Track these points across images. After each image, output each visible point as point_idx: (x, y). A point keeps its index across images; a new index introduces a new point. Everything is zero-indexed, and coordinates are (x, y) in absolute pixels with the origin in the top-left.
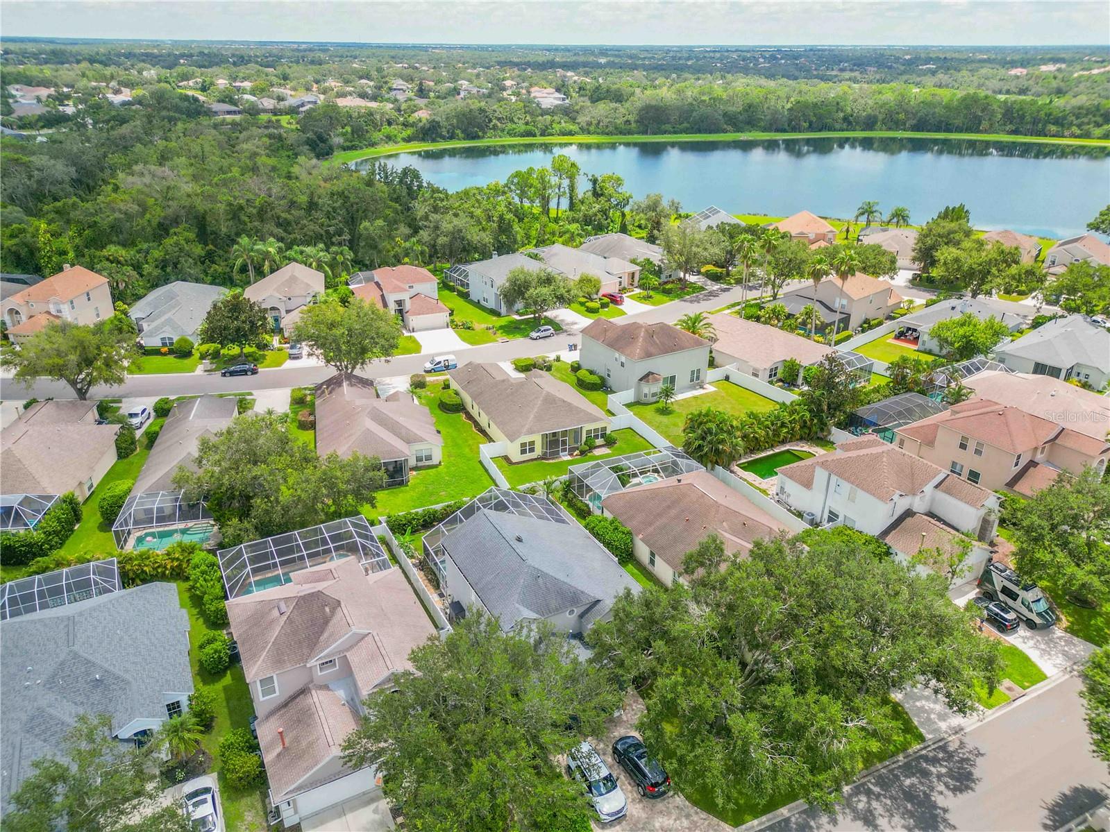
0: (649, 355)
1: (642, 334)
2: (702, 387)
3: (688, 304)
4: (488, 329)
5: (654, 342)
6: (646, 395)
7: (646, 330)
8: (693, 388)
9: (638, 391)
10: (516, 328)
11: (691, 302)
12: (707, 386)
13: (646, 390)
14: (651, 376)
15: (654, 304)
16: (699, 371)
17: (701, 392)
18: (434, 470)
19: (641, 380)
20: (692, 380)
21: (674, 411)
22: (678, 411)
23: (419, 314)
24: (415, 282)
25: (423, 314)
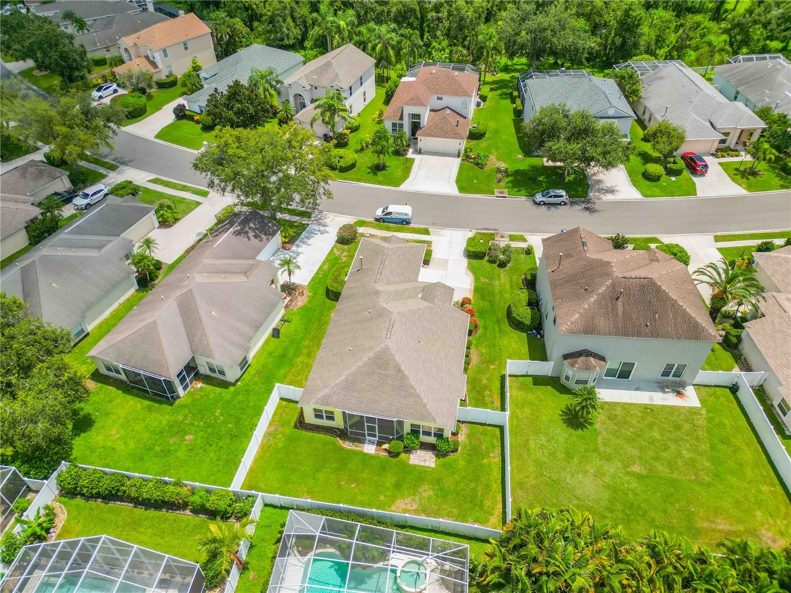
1: (602, 290)
2: (679, 393)
4: (499, 171)
5: (614, 308)
6: (567, 378)
8: (662, 387)
9: (558, 368)
10: (530, 179)
12: (690, 391)
13: (570, 372)
14: (581, 359)
15: (750, 188)
16: (682, 368)
17: (669, 399)
19: (566, 357)
21: (591, 424)
22: (597, 426)
23: (429, 135)
24: (445, 94)
25: (433, 136)
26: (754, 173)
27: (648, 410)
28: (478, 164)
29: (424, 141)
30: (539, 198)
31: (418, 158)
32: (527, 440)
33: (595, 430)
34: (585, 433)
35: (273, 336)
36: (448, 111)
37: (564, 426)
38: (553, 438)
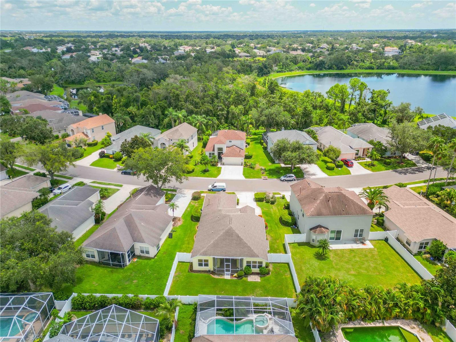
0: (319, 214)
1: (321, 198)
2: (363, 243)
3: (397, 174)
4: (262, 169)
5: (328, 205)
6: (313, 240)
7: (326, 196)
8: (355, 242)
9: (308, 236)
10: (277, 172)
11: (400, 173)
12: (367, 242)
13: (314, 237)
14: (318, 229)
15: (373, 171)
16: (362, 231)
17: (361, 246)
18: (146, 261)
19: (311, 229)
20: (356, 236)
21: (328, 258)
22: (331, 259)
23: (228, 156)
24: (233, 139)
25: (229, 157)
26: (373, 165)
27: (352, 251)
28: (251, 168)
29: (225, 159)
30: (282, 178)
31: (223, 167)
32: (301, 267)
33: (331, 260)
34: (327, 261)
35: (169, 237)
36: (235, 147)
37: (316, 260)
38: (313, 265)
